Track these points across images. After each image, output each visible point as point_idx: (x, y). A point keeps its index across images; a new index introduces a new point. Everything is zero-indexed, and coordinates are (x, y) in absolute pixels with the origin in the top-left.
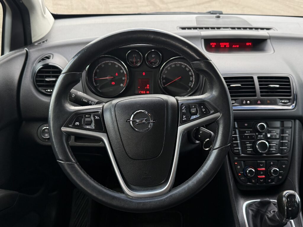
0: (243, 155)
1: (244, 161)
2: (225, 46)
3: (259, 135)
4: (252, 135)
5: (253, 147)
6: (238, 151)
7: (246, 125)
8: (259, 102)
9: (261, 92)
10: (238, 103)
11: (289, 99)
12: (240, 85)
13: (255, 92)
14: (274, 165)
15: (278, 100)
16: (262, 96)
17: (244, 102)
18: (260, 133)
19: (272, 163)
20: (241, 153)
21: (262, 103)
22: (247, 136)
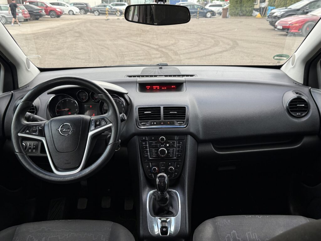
0: (150, 158)
1: (151, 163)
2: (157, 88)
3: (161, 145)
4: (156, 145)
5: (157, 153)
6: (147, 156)
7: (153, 138)
8: (162, 123)
9: (164, 117)
10: (148, 124)
11: (183, 121)
12: (150, 112)
13: (160, 117)
14: (171, 165)
15: (176, 122)
16: (164, 119)
17: (152, 123)
18: (162, 144)
19: (170, 164)
20: (149, 157)
21: (164, 124)
22: (154, 145)
